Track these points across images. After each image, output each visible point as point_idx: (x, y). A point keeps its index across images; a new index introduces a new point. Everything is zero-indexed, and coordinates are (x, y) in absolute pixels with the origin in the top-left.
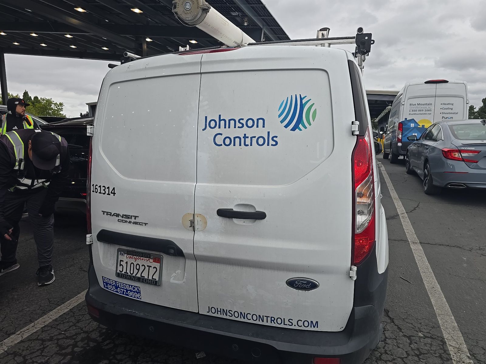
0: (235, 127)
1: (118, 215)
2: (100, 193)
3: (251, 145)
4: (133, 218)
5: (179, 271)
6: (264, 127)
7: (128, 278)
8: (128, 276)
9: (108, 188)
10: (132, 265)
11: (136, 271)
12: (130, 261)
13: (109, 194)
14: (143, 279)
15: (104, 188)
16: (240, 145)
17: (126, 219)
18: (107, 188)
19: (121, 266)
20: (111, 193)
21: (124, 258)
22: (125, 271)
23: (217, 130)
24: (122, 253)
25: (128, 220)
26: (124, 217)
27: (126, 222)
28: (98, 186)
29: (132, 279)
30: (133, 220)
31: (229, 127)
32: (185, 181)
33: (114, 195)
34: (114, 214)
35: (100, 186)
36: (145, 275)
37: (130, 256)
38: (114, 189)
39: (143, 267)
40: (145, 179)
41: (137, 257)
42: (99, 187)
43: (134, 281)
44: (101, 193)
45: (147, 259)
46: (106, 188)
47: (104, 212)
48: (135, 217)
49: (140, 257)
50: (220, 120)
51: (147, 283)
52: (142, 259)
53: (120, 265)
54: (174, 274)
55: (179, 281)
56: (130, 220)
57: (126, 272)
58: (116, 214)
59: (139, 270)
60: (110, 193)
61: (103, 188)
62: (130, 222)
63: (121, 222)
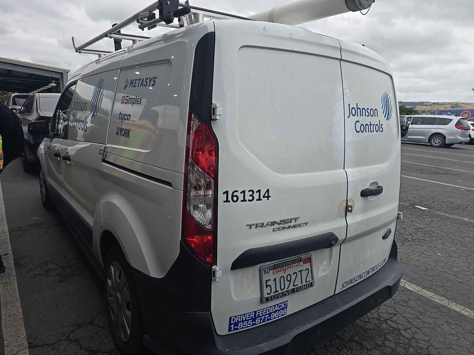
0: (365, 116)
1: (273, 223)
2: (244, 200)
3: (373, 132)
4: (293, 221)
5: (326, 262)
6: (377, 116)
7: (280, 296)
8: (280, 294)
9: (259, 191)
10: (282, 279)
11: (287, 283)
12: (278, 276)
13: (260, 199)
14: (298, 288)
15: (251, 193)
16: (369, 132)
17: (284, 226)
18: (257, 192)
19: (269, 287)
20: (264, 197)
21: (270, 276)
22: (273, 290)
23: (356, 118)
24: (267, 270)
25: (287, 226)
26: (282, 223)
27: (284, 228)
28: (239, 192)
29: (286, 295)
30: (293, 224)
31: (363, 116)
32: (336, 169)
33: (268, 199)
34: (268, 223)
35: (244, 192)
36: (298, 283)
37: (277, 270)
38: (268, 191)
39: (295, 275)
40: (302, 172)
41: (287, 267)
42: (241, 193)
43: (288, 295)
44: (246, 201)
45: (297, 264)
46: (255, 192)
47: (250, 226)
48: (296, 220)
49: (289, 266)
50: (358, 109)
51: (303, 289)
52: (292, 266)
53: (267, 286)
54: (322, 267)
55: (325, 272)
56: (289, 224)
57: (276, 291)
58: (270, 222)
59: (290, 281)
60: (261, 197)
61: (248, 194)
62: (289, 227)
63: (277, 230)
